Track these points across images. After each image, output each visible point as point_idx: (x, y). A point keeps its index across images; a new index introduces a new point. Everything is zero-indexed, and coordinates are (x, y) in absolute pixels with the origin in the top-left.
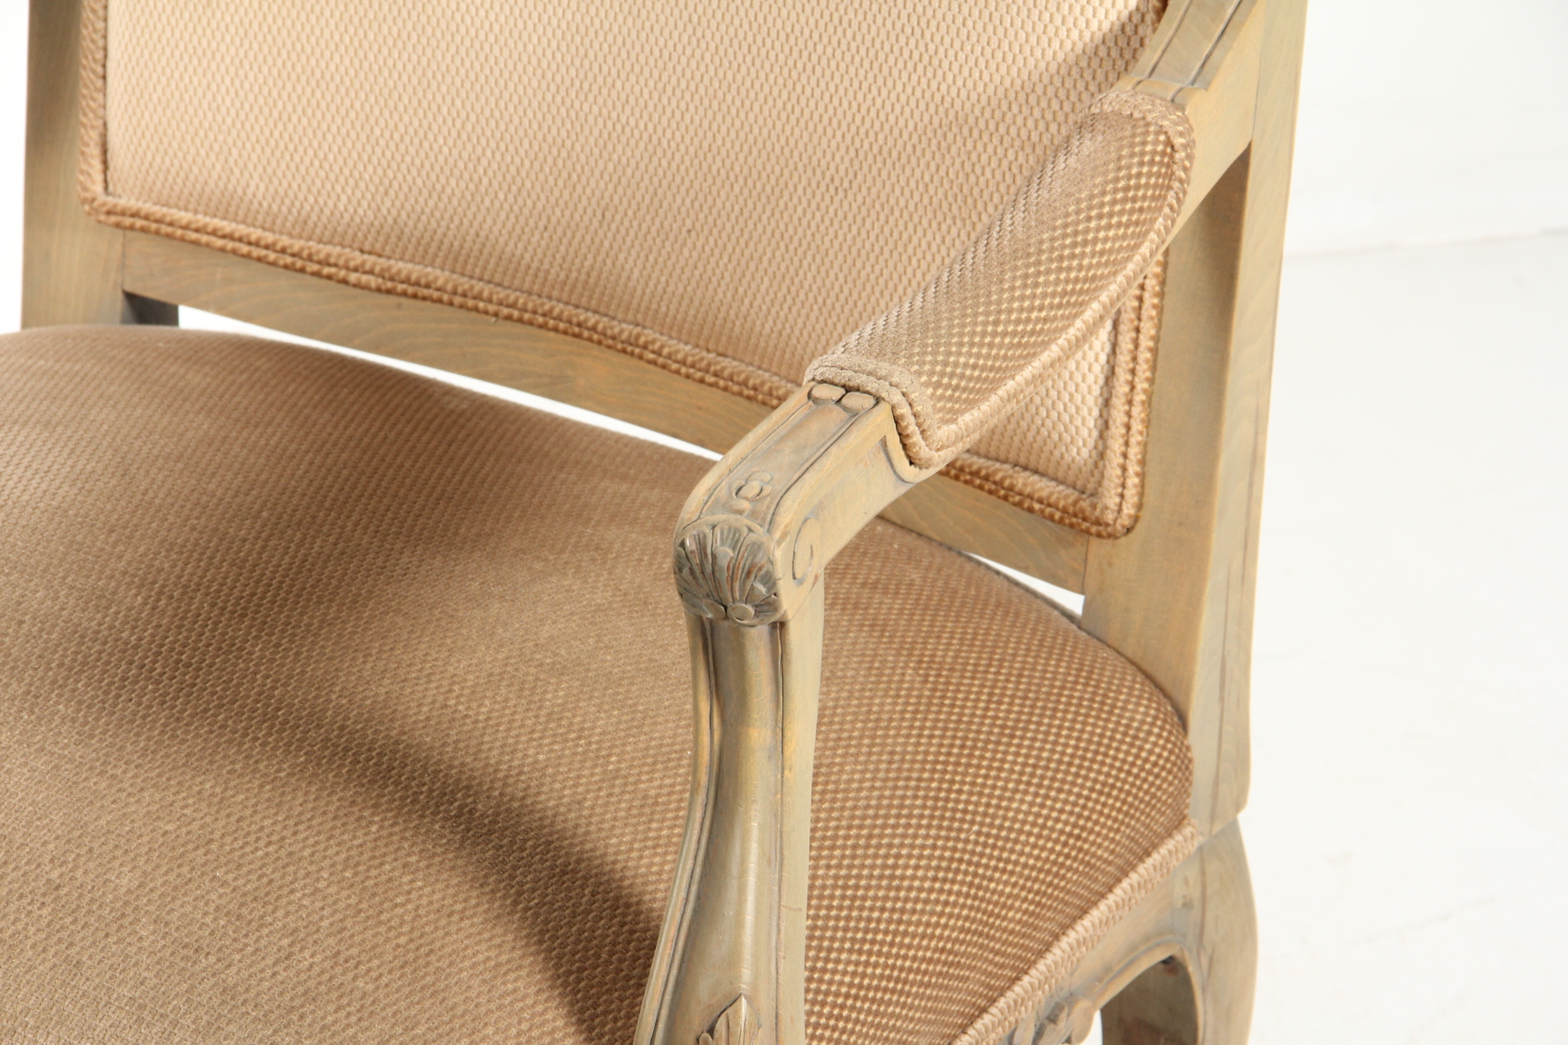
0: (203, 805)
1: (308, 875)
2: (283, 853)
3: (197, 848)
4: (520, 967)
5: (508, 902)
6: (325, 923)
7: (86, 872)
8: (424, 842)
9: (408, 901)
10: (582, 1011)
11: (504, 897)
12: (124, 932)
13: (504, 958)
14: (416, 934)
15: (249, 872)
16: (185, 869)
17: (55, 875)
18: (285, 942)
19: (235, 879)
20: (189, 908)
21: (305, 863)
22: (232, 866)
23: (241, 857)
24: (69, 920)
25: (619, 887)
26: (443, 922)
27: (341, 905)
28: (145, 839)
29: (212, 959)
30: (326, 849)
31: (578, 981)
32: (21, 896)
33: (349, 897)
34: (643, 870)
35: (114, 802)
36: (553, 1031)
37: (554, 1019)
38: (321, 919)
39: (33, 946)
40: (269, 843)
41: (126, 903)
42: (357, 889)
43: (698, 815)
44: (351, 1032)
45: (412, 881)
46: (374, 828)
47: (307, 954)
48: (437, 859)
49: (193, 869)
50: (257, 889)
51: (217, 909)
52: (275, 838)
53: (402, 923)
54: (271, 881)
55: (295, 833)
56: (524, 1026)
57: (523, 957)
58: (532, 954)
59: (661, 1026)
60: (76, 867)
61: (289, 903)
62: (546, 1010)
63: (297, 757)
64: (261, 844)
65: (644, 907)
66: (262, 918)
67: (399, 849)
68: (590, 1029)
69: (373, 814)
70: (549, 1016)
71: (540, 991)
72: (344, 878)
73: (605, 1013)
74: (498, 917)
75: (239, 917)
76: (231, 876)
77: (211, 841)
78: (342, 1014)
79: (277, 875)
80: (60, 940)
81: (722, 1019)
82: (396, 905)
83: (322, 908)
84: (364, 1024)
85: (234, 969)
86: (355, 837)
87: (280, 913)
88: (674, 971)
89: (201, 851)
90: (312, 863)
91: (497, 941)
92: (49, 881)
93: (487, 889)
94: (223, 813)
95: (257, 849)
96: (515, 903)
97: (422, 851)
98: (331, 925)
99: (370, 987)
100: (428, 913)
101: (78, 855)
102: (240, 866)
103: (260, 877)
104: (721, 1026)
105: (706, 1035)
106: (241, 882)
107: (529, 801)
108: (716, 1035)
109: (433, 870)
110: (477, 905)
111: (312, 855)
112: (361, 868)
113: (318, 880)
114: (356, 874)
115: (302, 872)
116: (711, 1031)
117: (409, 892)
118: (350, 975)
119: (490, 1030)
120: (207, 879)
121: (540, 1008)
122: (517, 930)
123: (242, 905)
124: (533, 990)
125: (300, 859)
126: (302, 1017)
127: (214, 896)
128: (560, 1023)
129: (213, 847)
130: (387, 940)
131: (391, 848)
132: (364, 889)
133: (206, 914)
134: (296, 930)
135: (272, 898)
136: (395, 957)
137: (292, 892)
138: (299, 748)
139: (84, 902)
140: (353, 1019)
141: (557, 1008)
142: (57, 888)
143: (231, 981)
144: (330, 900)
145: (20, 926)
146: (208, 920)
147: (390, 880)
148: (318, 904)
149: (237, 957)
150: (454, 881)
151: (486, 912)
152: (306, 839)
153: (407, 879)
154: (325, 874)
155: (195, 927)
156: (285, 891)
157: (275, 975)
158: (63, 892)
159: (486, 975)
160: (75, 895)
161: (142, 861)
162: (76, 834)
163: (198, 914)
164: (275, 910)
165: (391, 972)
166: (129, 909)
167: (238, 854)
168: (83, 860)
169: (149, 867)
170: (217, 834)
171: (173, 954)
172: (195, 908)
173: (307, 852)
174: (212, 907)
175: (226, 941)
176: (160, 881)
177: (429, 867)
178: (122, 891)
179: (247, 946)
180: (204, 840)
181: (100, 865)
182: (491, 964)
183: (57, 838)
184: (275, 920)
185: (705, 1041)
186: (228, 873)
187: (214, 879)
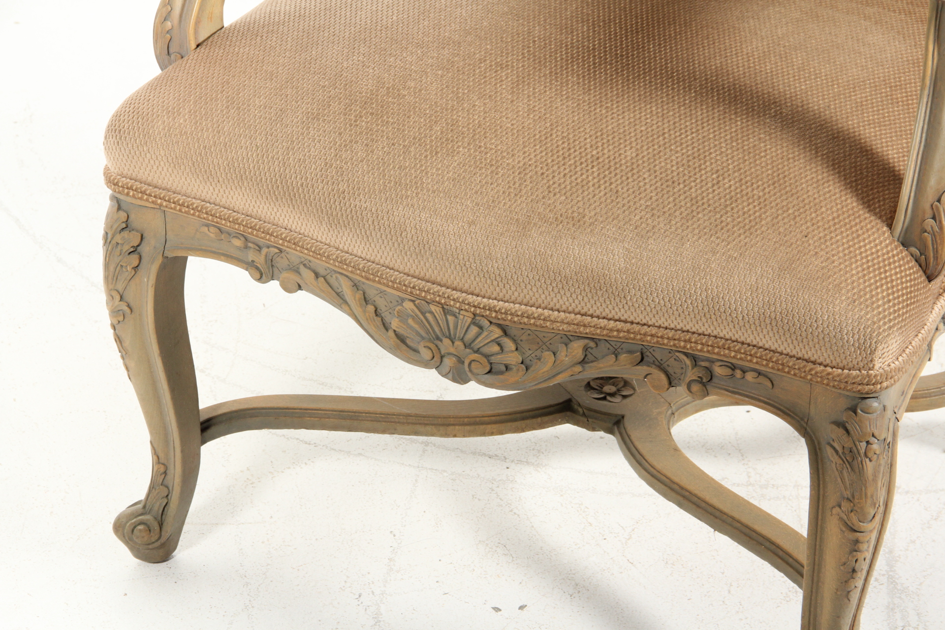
0: (655, 117)
1: (715, 146)
2: (700, 137)
3: (659, 137)
4: (828, 181)
5: (813, 152)
6: (731, 167)
7: (609, 151)
8: (764, 128)
9: (767, 154)
10: (862, 199)
11: (810, 150)
12: (635, 177)
13: (820, 177)
14: (775, 169)
15: (688, 146)
16: (656, 147)
17: (594, 152)
18: (714, 176)
19: (682, 150)
20: (663, 164)
21: (711, 141)
22: (678, 144)
23: (681, 140)
24: (607, 173)
26: (786, 163)
27: (736, 158)
28: (632, 134)
29: (682, 186)
30: (720, 134)
31: (857, 185)
32: (581, 163)
33: (738, 155)
35: (612, 119)
36: (853, 207)
37: (852, 203)
38: (728, 165)
39: (593, 185)
40: (692, 133)
41: (633, 164)
42: (741, 150)
43: (925, 100)
44: (757, 214)
45: (766, 146)
46: (739, 123)
47: (726, 181)
48: (773, 135)
49: (660, 146)
50: (693, 153)
51: (677, 163)
53: (767, 164)
54: (699, 150)
55: (703, 127)
56: (839, 206)
57: (829, 176)
58: (832, 175)
59: (911, 201)
60: (603, 149)
61: (711, 159)
62: (847, 199)
63: (690, 93)
64: (688, 133)
67: (754, 132)
68: (869, 206)
69: (736, 117)
70: (849, 201)
71: (841, 191)
72: (733, 146)
73: (873, 199)
74: (811, 159)
76: (679, 149)
77: (664, 133)
78: (751, 206)
79: (701, 147)
80: (606, 182)
82: (762, 157)
83: (727, 160)
84: (763, 210)
85: (693, 190)
86: (731, 128)
87: (708, 164)
88: (916, 175)
89: (661, 138)
90: (715, 140)
91: (814, 170)
92: (592, 155)
93: (802, 147)
94: (666, 121)
95: (687, 136)
96: (817, 152)
97: (765, 132)
98: (734, 167)
99: (761, 194)
100: (778, 159)
101: (603, 143)
102: (682, 144)
105: (936, 203)
106: (684, 151)
107: (805, 107)
109: (773, 140)
110: (799, 154)
111: (715, 136)
112: (739, 141)
113: (721, 148)
114: (738, 144)
115: (712, 145)
116: (939, 201)
117: (765, 151)
118: (750, 189)
119: (823, 210)
120: (668, 150)
121: (843, 198)
122: (821, 165)
123: (689, 161)
124: (837, 190)
125: (710, 139)
126: (732, 209)
127: (673, 158)
128: (855, 204)
129: (666, 135)
130: (763, 172)
131: (750, 132)
132: (744, 150)
133: (672, 166)
134: (717, 171)
135: (702, 157)
136: (769, 180)
137: (710, 153)
138: (690, 90)
139: (612, 163)
140: (757, 208)
141: (852, 198)
142: (598, 158)
143: (694, 195)
144: (729, 156)
145: (584, 176)
146: (674, 168)
147: (755, 146)
148: (725, 159)
149: (693, 184)
150: (785, 145)
151: (805, 157)
152: (709, 130)
153: (762, 145)
154: (723, 145)
155: (669, 172)
156: (707, 154)
157: (714, 191)
158: (600, 160)
159: (815, 185)
160: (607, 161)
161: (634, 144)
162: (599, 134)
163: (669, 166)
164: (705, 162)
165: (769, 186)
166: (635, 166)
167: (678, 139)
168: (605, 146)
169: (639, 147)
170: (666, 130)
171: (662, 185)
172: (667, 164)
173: (711, 136)
174: (674, 163)
175: (686, 177)
176: (645, 153)
177: (771, 139)
178: (629, 158)
179: (696, 179)
180: (661, 133)
181: (615, 147)
182: (815, 180)
183: (591, 136)
184: (707, 167)
185: (937, 206)
186: (677, 147)
187: (671, 150)
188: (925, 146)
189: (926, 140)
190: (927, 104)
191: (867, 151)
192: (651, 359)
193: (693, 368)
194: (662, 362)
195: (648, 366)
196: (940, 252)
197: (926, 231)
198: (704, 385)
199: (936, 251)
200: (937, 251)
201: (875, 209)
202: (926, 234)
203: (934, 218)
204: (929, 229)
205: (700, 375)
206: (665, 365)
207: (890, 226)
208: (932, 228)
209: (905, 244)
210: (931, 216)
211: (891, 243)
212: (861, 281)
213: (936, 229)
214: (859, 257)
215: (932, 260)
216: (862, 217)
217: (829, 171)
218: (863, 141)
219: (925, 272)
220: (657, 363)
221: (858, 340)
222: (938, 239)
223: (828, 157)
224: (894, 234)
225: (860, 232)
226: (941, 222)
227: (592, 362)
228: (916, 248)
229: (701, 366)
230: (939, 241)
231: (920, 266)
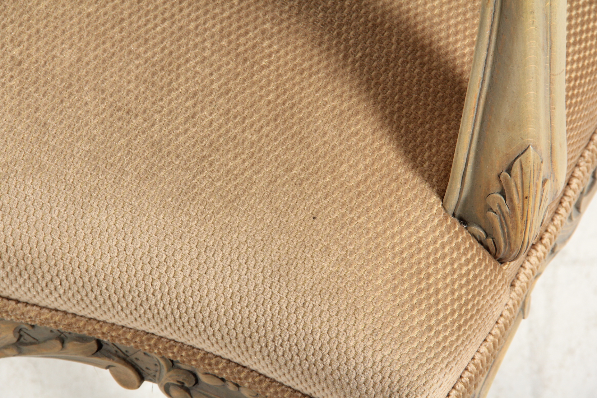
1: (196, 45)
2: (175, 27)
3: (113, 27)
4: (358, 113)
5: (341, 56)
6: (215, 86)
7: (38, 50)
8: (273, 11)
9: (271, 63)
10: (406, 144)
11: (337, 53)
12: (74, 98)
13: (345, 105)
14: (280, 90)
15: (154, 46)
16: (108, 45)
17: (16, 52)
18: (189, 103)
19: (145, 52)
20: (116, 77)
21: (191, 35)
22: (141, 41)
23: (146, 32)
24: (32, 89)
25: (415, 33)
26: (297, 79)
27: (224, 70)
28: (75, 20)
29: (140, 119)
30: (205, 23)
31: (400, 118)
33: (228, 63)
34: (429, 14)
37: (388, 153)
38: (212, 83)
39: (11, 111)
40: (164, 20)
41: (71, 75)
42: (233, 55)
43: (488, 21)
44: (247, 174)
45: (270, 46)
47: (206, 112)
48: (285, 24)
49: (113, 45)
50: (162, 60)
51: (137, 77)
52: (167, 15)
53: (269, 82)
54: (171, 53)
55: (181, 10)
56: (369, 160)
57: (359, 103)
58: (365, 100)
59: (470, 164)
60: (30, 45)
61: (187, 71)
62: (382, 146)
64: (158, 20)
65: (434, 46)
66: (170, 84)
67: (256, 18)
68: (414, 158)
70: (384, 150)
71: (375, 131)
72: (222, 47)
73: (422, 143)
74: (335, 71)
75: (153, 84)
76: (142, 49)
77: (122, 20)
78: (239, 160)
79: (174, 47)
80: (29, 106)
81: (517, 162)
82: (263, 67)
83: (211, 74)
84: (256, 167)
85: (156, 127)
86: (224, 11)
87: (182, 79)
88: (477, 128)
89: (117, 29)
90: (197, 35)
91: (338, 92)
92: (12, 58)
93: (325, 46)
95: (156, 26)
96: (345, 57)
97: (273, 19)
98: (220, 87)
99: (255, 137)
100: (286, 72)
101: (30, 36)
102: (146, 41)
103: (163, 50)
104: (516, 169)
105: (505, 174)
106: (149, 54)
108: (513, 174)
109: (283, 34)
110: (319, 62)
111: (197, 27)
112: (233, 37)
113: (204, 50)
114: (230, 43)
115: (191, 44)
116: (509, 170)
117: (270, 56)
118: (239, 128)
119: (344, 167)
120: (125, 52)
121: (376, 144)
122: (351, 80)
123: (154, 74)
124: (369, 130)
125: (189, 32)
126: (211, 164)
127: (132, 67)
128: (392, 155)
129: (125, 24)
130: (261, 97)
131: (251, 17)
132: (238, 55)
133: (129, 82)
134: (195, 94)
135: (174, 66)
136: (269, 112)
137: (187, 61)
139: (41, 73)
140: (247, 164)
141: (388, 143)
142: (20, 63)
143: (156, 137)
144: (215, 66)
146: (132, 86)
147: (254, 46)
148: (208, 71)
149: (157, 116)
150: (300, 42)
151: (327, 67)
152: (189, 14)
153: (266, 43)
154: (208, 44)
155: (124, 93)
156: (182, 60)
157: (186, 131)
158: (25, 66)
159: (335, 122)
160: (33, 68)
161: (76, 38)
162: (25, 17)
163: (124, 82)
164: (178, 77)
165: (268, 124)
166: (74, 79)
167: (143, 30)
168: (34, 39)
169: (82, 44)
170: (126, 14)
171: (111, 116)
172: (121, 77)
173: (192, 25)
174: (132, 76)
175: (148, 104)
176: (92, 55)
177: (280, 32)
178: (67, 64)
179: (163, 107)
180: (117, 19)
181: (47, 43)
182: (337, 111)
183: (12, 22)
184: (179, 85)
185: (505, 178)
186: (139, 46)
187: (130, 52)
188: (490, 86)
189: (492, 77)
190: (492, 26)
191: (423, 47)
192: (114, 349)
193: (169, 370)
194: (128, 354)
195: (109, 357)
196: (513, 237)
197: (491, 209)
198: (187, 390)
199: (507, 237)
200: (509, 236)
201: (422, 162)
202: (492, 213)
203: (502, 193)
204: (496, 208)
205: (181, 380)
206: (133, 357)
207: (442, 194)
208: (500, 207)
209: (463, 221)
210: (499, 191)
211: (440, 224)
212: (390, 297)
213: (506, 209)
214: (389, 254)
215: (503, 245)
216: (401, 179)
217: (360, 93)
218: (419, 27)
219: (495, 257)
220: (120, 354)
221: (382, 391)
222: (509, 222)
223: (362, 66)
224: (447, 207)
225: (396, 207)
226: (511, 200)
227: (31, 344)
228: (481, 227)
229: (179, 368)
230: (510, 225)
231: (487, 248)
